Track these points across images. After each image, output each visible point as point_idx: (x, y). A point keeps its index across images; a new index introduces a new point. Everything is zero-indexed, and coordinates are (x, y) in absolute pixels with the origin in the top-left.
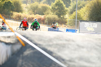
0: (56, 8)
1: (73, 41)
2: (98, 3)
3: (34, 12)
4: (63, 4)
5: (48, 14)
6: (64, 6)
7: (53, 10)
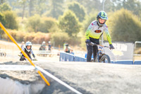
0: (66, 23)
1: (120, 77)
2: (124, 15)
3: (34, 28)
4: (75, 17)
5: (54, 31)
6: (77, 19)
7: (62, 25)
